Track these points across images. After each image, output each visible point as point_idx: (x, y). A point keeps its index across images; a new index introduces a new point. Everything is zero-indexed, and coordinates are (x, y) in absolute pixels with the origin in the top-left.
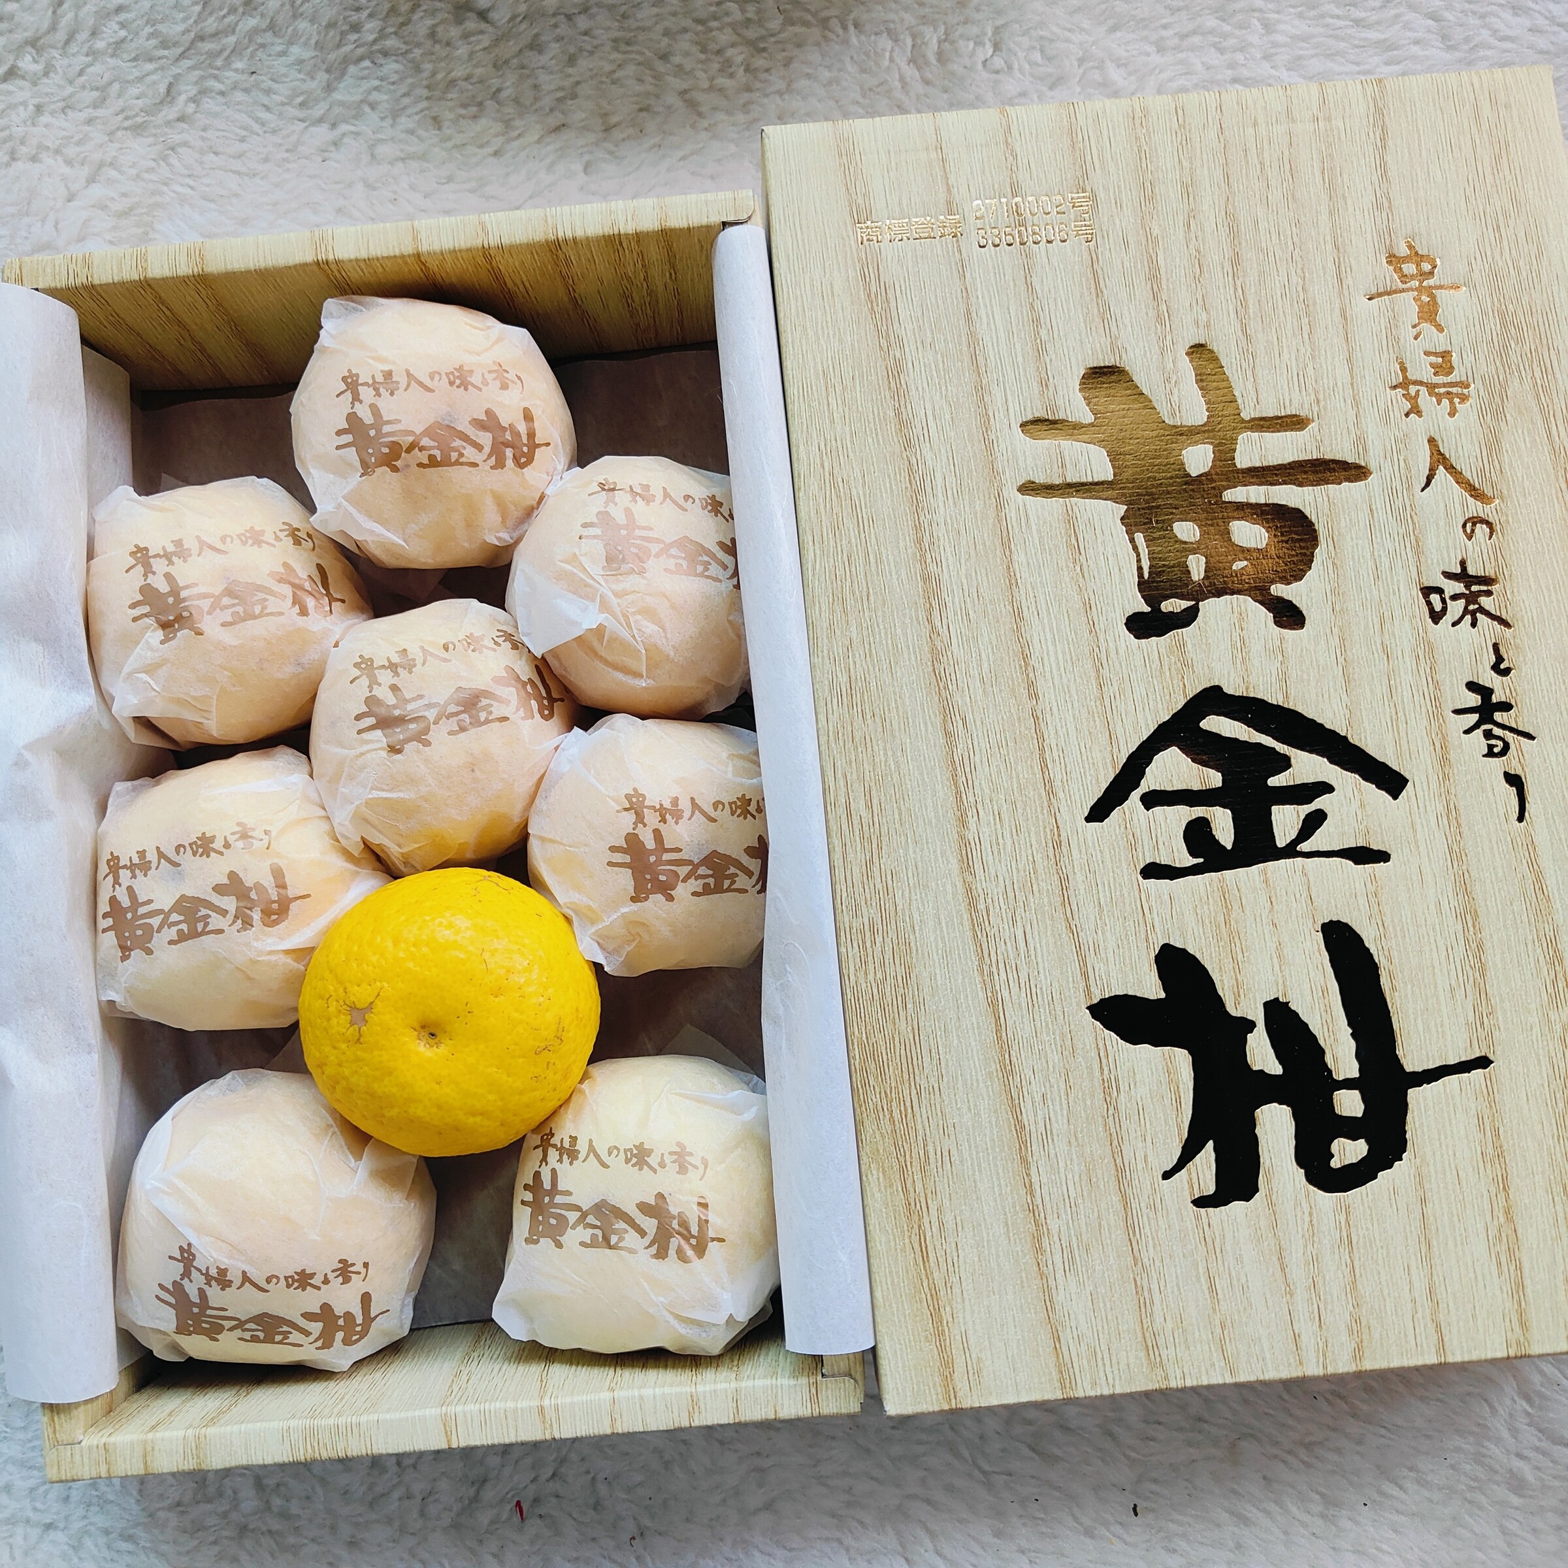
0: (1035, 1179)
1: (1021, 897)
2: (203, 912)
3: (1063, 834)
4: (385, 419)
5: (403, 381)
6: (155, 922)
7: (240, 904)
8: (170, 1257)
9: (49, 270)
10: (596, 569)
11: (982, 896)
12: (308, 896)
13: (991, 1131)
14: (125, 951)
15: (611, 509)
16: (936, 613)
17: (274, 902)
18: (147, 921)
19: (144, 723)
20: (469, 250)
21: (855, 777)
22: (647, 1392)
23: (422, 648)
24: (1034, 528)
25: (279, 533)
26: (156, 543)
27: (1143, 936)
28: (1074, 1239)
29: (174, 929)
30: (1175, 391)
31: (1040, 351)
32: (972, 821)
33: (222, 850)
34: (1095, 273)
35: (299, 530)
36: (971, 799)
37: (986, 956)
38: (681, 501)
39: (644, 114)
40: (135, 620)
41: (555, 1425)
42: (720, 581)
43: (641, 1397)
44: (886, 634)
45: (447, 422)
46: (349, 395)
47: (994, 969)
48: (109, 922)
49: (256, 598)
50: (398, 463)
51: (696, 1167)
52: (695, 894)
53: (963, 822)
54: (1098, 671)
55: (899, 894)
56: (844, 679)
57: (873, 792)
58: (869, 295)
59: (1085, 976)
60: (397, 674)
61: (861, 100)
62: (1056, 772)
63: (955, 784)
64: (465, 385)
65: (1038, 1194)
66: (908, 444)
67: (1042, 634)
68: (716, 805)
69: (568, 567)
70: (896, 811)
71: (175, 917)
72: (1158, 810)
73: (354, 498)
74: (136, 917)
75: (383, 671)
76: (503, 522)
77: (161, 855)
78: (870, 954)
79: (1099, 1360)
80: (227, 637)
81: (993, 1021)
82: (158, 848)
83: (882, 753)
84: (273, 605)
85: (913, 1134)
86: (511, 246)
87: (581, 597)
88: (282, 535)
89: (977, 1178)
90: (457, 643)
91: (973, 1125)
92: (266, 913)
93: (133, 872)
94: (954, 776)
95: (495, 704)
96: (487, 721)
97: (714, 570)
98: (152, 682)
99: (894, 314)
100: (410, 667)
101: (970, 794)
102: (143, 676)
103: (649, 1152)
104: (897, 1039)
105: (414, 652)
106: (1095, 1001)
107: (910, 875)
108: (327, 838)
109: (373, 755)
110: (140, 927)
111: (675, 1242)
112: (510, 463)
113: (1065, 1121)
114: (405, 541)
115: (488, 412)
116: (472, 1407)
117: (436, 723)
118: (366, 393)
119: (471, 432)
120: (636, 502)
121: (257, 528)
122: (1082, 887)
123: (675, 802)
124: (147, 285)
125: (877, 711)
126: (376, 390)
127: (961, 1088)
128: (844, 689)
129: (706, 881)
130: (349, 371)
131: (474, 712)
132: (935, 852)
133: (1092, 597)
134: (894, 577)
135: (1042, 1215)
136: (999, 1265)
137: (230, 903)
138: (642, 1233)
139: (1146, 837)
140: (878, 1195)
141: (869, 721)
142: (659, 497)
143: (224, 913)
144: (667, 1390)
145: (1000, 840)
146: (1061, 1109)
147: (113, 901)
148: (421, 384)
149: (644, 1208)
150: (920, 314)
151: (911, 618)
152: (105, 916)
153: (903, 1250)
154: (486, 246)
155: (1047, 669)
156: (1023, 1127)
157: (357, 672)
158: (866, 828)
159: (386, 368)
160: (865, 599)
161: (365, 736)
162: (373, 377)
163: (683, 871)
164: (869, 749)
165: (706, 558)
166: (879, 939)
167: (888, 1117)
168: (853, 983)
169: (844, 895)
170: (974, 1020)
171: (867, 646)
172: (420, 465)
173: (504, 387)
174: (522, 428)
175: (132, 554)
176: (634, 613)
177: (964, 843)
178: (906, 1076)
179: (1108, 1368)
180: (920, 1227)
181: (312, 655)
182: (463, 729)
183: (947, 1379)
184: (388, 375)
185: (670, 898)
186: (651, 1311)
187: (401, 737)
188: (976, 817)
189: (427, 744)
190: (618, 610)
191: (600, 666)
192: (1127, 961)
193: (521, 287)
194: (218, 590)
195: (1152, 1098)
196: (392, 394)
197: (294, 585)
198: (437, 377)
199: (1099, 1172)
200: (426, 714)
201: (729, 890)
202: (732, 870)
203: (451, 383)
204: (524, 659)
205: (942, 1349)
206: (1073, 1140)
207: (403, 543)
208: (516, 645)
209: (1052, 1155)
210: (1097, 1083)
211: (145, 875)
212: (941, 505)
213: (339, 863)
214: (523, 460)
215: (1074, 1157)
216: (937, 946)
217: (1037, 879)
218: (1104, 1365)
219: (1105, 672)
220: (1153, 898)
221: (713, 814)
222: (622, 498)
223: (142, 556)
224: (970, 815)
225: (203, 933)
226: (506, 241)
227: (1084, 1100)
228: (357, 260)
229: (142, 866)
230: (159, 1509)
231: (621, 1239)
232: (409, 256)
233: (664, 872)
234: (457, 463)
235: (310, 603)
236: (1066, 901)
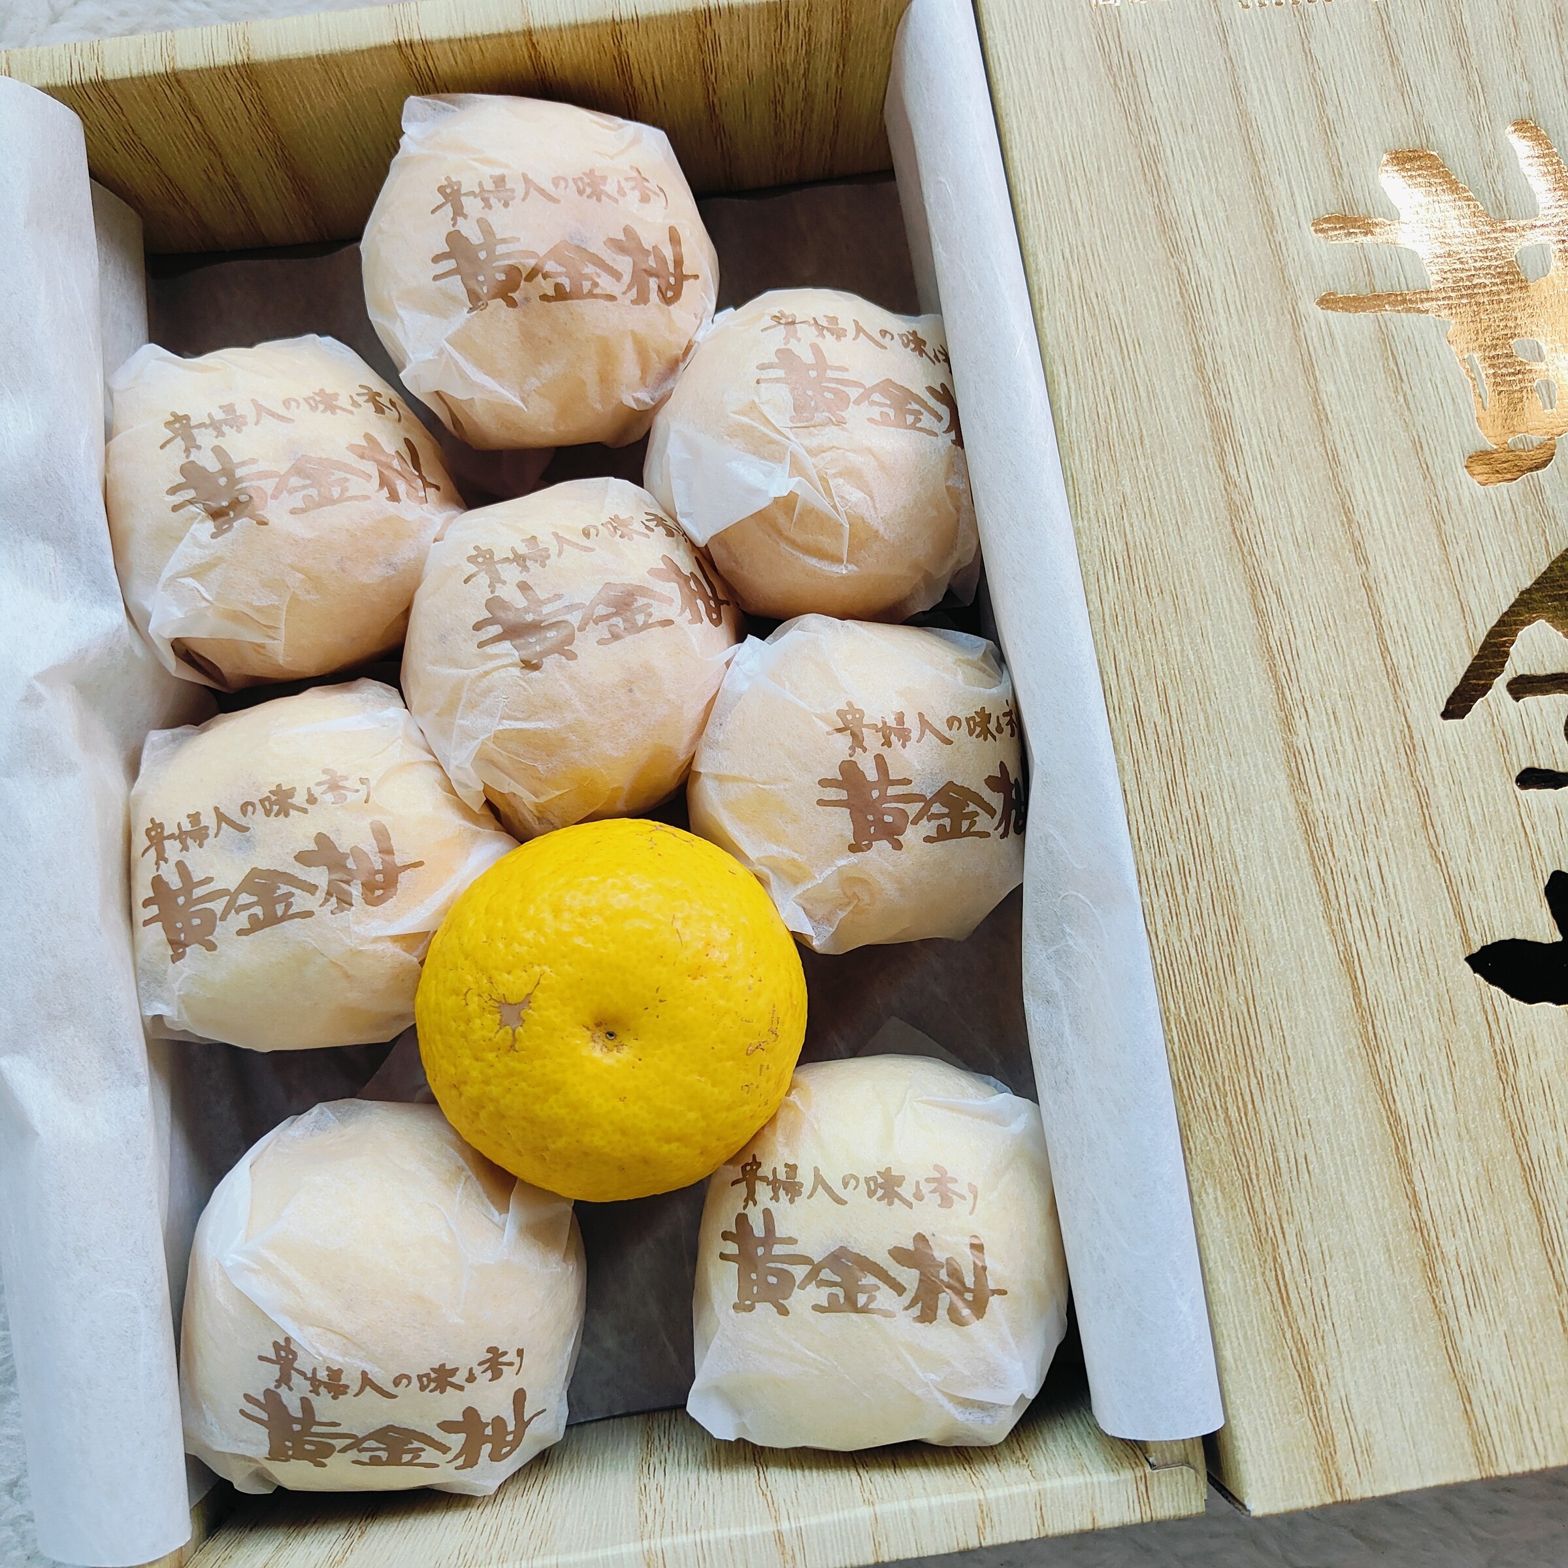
0: (1419, 1187)
1: (1370, 819)
2: (284, 889)
3: (1416, 736)
4: (498, 237)
5: (520, 189)
6: (218, 906)
7: (335, 876)
8: (261, 1358)
9: (45, 63)
10: (782, 421)
11: (1321, 821)
12: (421, 863)
13: (1358, 1127)
14: (178, 947)
15: (793, 345)
16: (1230, 458)
17: (378, 872)
18: (207, 905)
19: (184, 651)
20: (595, 25)
21: (1143, 672)
22: (920, 1503)
23: (556, 535)
24: (1341, 349)
25: (356, 398)
26: (199, 408)
27: (1528, 863)
28: (1477, 1264)
29: (244, 915)
30: (1499, 178)
31: (1328, 132)
32: (1300, 724)
33: (306, 806)
34: (1387, 37)
35: (380, 395)
36: (1297, 695)
37: (1333, 898)
38: (878, 337)
40: (175, 508)
41: (798, 1557)
42: (936, 435)
43: (913, 1512)
44: (1169, 485)
45: (576, 242)
46: (448, 209)
47: (1345, 915)
48: (154, 910)
49: (333, 478)
50: (516, 295)
51: (963, 1197)
52: (928, 839)
53: (1288, 725)
54: (1439, 527)
55: (1213, 824)
56: (1119, 547)
57: (1170, 692)
58: (1110, 68)
59: (1460, 916)
60: (525, 568)
62: (1400, 657)
63: (1275, 677)
64: (597, 195)
65: (1425, 1206)
66: (1174, 249)
67: (1365, 482)
68: (951, 721)
69: (745, 420)
70: (1201, 716)
71: (244, 899)
72: (1529, 700)
73: (462, 342)
74: (190, 902)
75: (506, 565)
76: (643, 378)
77: (221, 817)
78: (1182, 903)
79: (1524, 1422)
80: (299, 528)
81: (1348, 981)
82: (217, 809)
83: (1176, 639)
84: (357, 485)
85: (1256, 1138)
86: (649, 19)
87: (764, 458)
88: (361, 400)
89: (1345, 1189)
90: (600, 527)
91: (1334, 1121)
92: (369, 887)
93: (183, 842)
94: (1273, 667)
95: (655, 603)
96: (647, 626)
97: (927, 420)
98: (202, 589)
99: (1144, 91)
100: (543, 558)
101: (1295, 689)
102: (189, 581)
103: (900, 1180)
104: (1226, 1014)
105: (546, 540)
106: (1476, 949)
107: (1226, 796)
108: (439, 789)
109: (503, 673)
110: (196, 914)
111: (945, 1298)
112: (654, 296)
113: (1452, 1108)
114: (523, 400)
115: (627, 231)
116: (682, 1539)
117: (582, 629)
118: (472, 205)
119: (607, 255)
120: (824, 337)
121: (329, 391)
122: (1446, 803)
123: (900, 718)
124: (174, 80)
125: (1166, 587)
126: (485, 200)
127: (1314, 1073)
128: (1120, 560)
129: (941, 822)
130: (448, 178)
131: (628, 614)
132: (1255, 765)
133: (1422, 434)
134: (1173, 414)
135: (1433, 1234)
136: (1382, 1305)
137: (319, 876)
138: (899, 1289)
139: (1519, 736)
140: (1216, 1220)
141: (1156, 599)
142: (851, 331)
143: (312, 889)
144: (946, 1499)
145: (1338, 747)
146: (1445, 1093)
147: (158, 882)
148: (542, 192)
149: (900, 1255)
150: (1175, 91)
151: (1199, 465)
152: (147, 903)
153: (1256, 1291)
154: (617, 19)
155: (1376, 525)
156: (1398, 1120)
157: (472, 568)
158: (1163, 739)
159: (498, 172)
160: (1138, 442)
161: (489, 649)
162: (480, 184)
163: (913, 809)
164: (1160, 636)
165: (916, 407)
166: (1192, 884)
167: (1222, 1116)
168: (1162, 942)
169: (1142, 828)
170: (1325, 984)
171: (1146, 504)
172: (544, 298)
173: (645, 199)
174: (668, 252)
175: (168, 424)
176: (835, 476)
177: (1292, 752)
178: (1242, 1061)
179: (1536, 1434)
180: (1275, 1260)
181: (405, 553)
182: (616, 637)
183: (1328, 1462)
184: (500, 181)
185: (898, 846)
186: (918, 1392)
187: (538, 648)
188: (1304, 719)
189: (572, 656)
190: (813, 472)
191: (785, 547)
192: (1511, 897)
193: (650, 86)
194: (284, 467)
195: (1559, 1071)
196: (506, 205)
197: (379, 463)
198: (562, 184)
199: (1501, 1173)
200: (568, 617)
201: (968, 833)
202: (972, 807)
203: (581, 192)
204: (681, 548)
205: (1318, 1421)
206: (1463, 1132)
207: (521, 404)
208: (674, 531)
209: (1439, 1154)
210: (1488, 1056)
211: (201, 846)
212: (1223, 323)
213: (455, 822)
214: (670, 294)
215: (1467, 1154)
216: (1268, 890)
217: (1389, 795)
218: (1531, 1430)
219: (1448, 528)
220: (1535, 813)
221: (947, 734)
222: (807, 333)
223: (181, 425)
224: (1296, 715)
225: (285, 917)
226: (643, 12)
227: (1474, 1080)
228: (450, 41)
229: (195, 833)
231: (871, 1299)
232: (518, 33)
233: (889, 811)
234: (591, 295)
235: (401, 487)
236: (1427, 823)
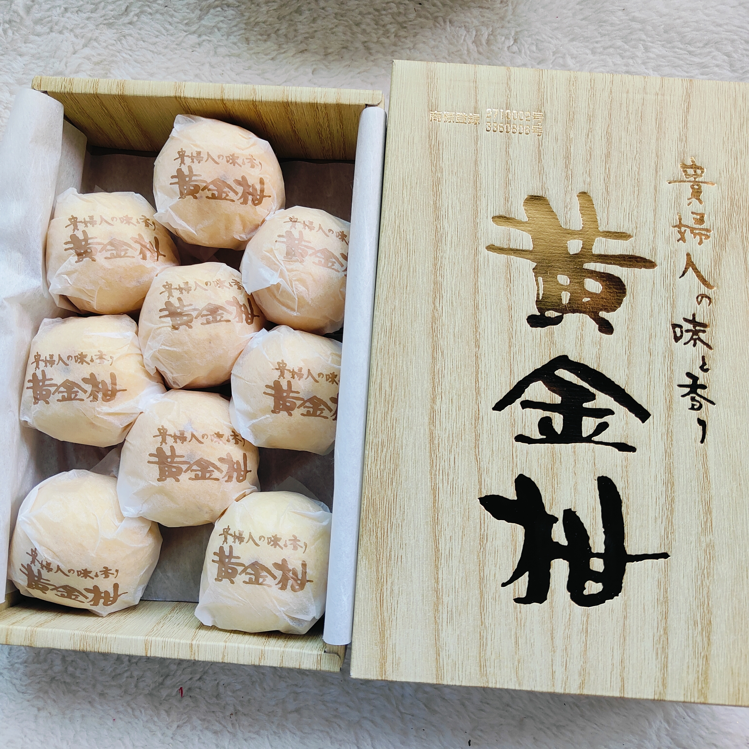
0: (440, 576)
1: (455, 441)
2: (76, 389)
3: (481, 414)
4: (194, 173)
5: (205, 157)
6: (53, 389)
7: (93, 389)
8: (27, 554)
9: (53, 83)
10: (280, 257)
11: (437, 437)
12: (126, 390)
13: (423, 550)
14: (36, 400)
15: (293, 230)
16: (438, 300)
17: (109, 390)
18: (49, 388)
19: (64, 298)
20: (246, 101)
21: (386, 371)
22: (242, 646)
23: (196, 282)
24: (491, 267)
25: (139, 220)
26: (81, 216)
27: (511, 469)
28: (454, 608)
29: (61, 395)
30: (569, 213)
31: (507, 184)
32: (438, 401)
33: (90, 362)
34: (539, 151)
35: (149, 220)
36: (440, 390)
37: (434, 466)
38: (327, 232)
39: (344, 50)
40: (66, 250)
41: (196, 654)
42: (339, 272)
43: (238, 648)
44: (412, 306)
45: (222, 179)
46: (179, 160)
47: (437, 473)
48: (31, 384)
49: (123, 248)
50: (197, 195)
52: (303, 415)
53: (434, 401)
54: (510, 339)
55: (398, 430)
56: (388, 324)
57: (394, 380)
58: (430, 146)
59: (480, 483)
60: (182, 293)
61: (447, 57)
62: (482, 384)
63: (433, 382)
64: (234, 163)
65: (440, 584)
66: (437, 218)
67: (486, 318)
68: (319, 375)
69: (268, 254)
70: (403, 391)
71: (62, 389)
72: (528, 410)
73: (174, 208)
74: (44, 385)
75: (175, 290)
76: (244, 229)
77: (60, 358)
78: (380, 456)
79: (457, 668)
80: (107, 264)
81: (433, 497)
82: (59, 355)
83: (401, 362)
84: (130, 252)
85: (385, 545)
86: (266, 102)
87: (272, 269)
88: (140, 221)
89: (413, 571)
90: (212, 282)
91: (415, 546)
92: (105, 395)
93: (46, 363)
94: (433, 378)
95: (225, 313)
96: (220, 321)
97: (337, 266)
98: (69, 280)
99: (441, 156)
100: (188, 290)
101: (440, 388)
102: (65, 276)
103: (280, 539)
104: (385, 499)
105: (192, 284)
106: (483, 496)
107: (405, 421)
108: (139, 365)
109: (165, 328)
110: (45, 390)
111: (291, 582)
112: (250, 202)
113: (459, 550)
114: (196, 231)
115: (243, 177)
116: (159, 639)
117: (196, 318)
118: (187, 160)
119: (234, 185)
120: (305, 229)
121: (129, 216)
122: (485, 440)
123: (300, 370)
124: (96, 96)
125: (402, 342)
126: (192, 160)
127: (412, 527)
128: (388, 329)
129: (309, 409)
130: (182, 149)
131: (215, 315)
132: (418, 413)
133: (513, 304)
134: (421, 280)
135: (441, 594)
136: (416, 615)
137: (89, 388)
138: (275, 577)
139: (520, 422)
140: (364, 571)
141: (397, 346)
142: (317, 228)
143: (85, 391)
144: (251, 646)
145: (450, 412)
146: (458, 544)
147: (34, 375)
148: (213, 160)
149: (276, 566)
150: (453, 158)
151: (425, 300)
152: (29, 381)
153: (372, 600)
154: (254, 100)
155: (486, 334)
156: (438, 550)
157: (164, 289)
158: (387, 396)
159: (199, 150)
160: (405, 288)
161: (162, 319)
162: (192, 153)
163: (299, 403)
164: (395, 359)
165: (334, 260)
166: (385, 450)
167: (375, 535)
168: (369, 469)
169: (372, 426)
170: (424, 496)
171: (402, 311)
172: (207, 197)
173: (253, 167)
174: (258, 187)
175: (70, 219)
176: (295, 280)
177: (433, 410)
178: (387, 517)
179: (460, 673)
180: (381, 590)
181: (145, 279)
182: (208, 323)
183: (382, 665)
184: (199, 153)
185: (290, 415)
187: (179, 322)
188: (440, 400)
189: (190, 327)
190: (288, 278)
191: (276, 302)
192: (501, 479)
193: (270, 121)
194: (106, 242)
195: (502, 546)
196: (199, 162)
197: (141, 245)
198: (221, 158)
199: (471, 578)
200: (192, 313)
201: (319, 416)
202: (322, 407)
203: (228, 161)
204: (243, 294)
205: (382, 650)
206: (461, 560)
207: (195, 232)
208: (240, 288)
209: (450, 566)
210: (477, 535)
211: (51, 366)
212: (448, 249)
213: (143, 377)
214: (256, 202)
215: (461, 569)
216: (412, 458)
217: (465, 433)
218: (459, 671)
219: (513, 341)
220: (518, 451)
221: (317, 379)
222: (299, 226)
223: (74, 221)
224: (438, 398)
225: (74, 399)
226: (264, 99)
227: (470, 542)
228: (194, 98)
229: (51, 362)
230: (16, 663)
231: (264, 580)
232: (218, 100)
233: (289, 402)
234: (225, 199)
235: (148, 254)
236: (476, 446)
